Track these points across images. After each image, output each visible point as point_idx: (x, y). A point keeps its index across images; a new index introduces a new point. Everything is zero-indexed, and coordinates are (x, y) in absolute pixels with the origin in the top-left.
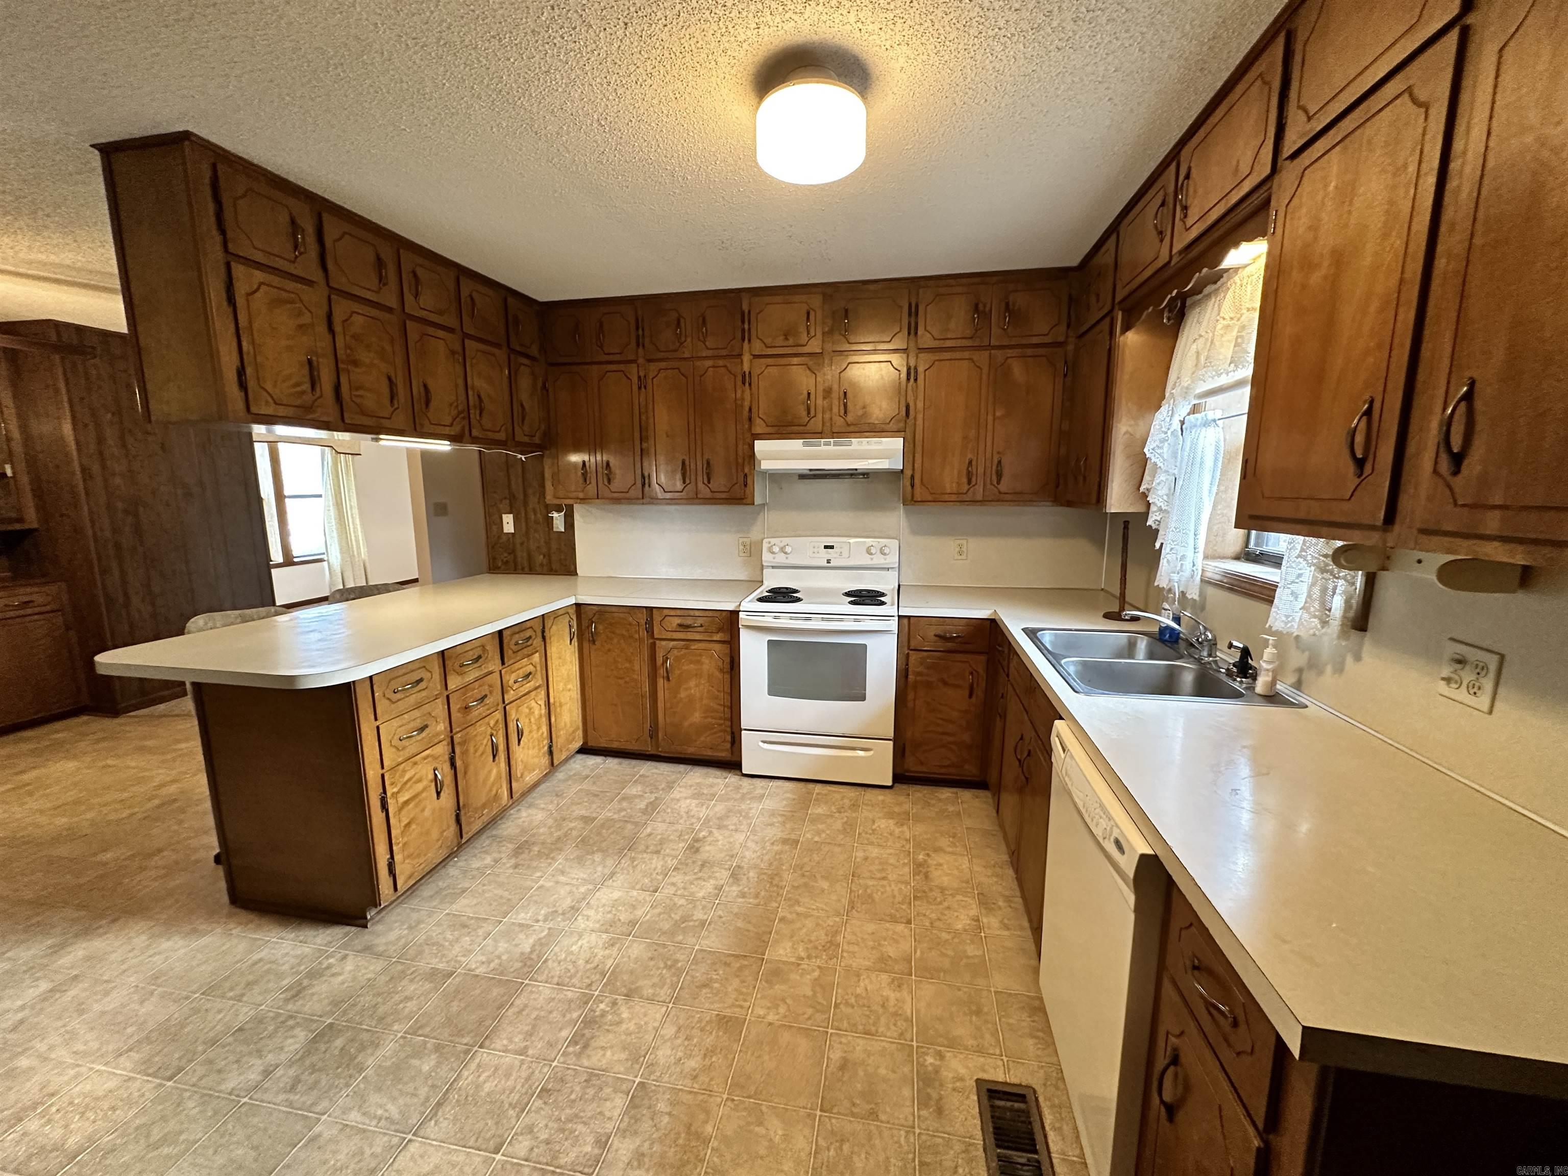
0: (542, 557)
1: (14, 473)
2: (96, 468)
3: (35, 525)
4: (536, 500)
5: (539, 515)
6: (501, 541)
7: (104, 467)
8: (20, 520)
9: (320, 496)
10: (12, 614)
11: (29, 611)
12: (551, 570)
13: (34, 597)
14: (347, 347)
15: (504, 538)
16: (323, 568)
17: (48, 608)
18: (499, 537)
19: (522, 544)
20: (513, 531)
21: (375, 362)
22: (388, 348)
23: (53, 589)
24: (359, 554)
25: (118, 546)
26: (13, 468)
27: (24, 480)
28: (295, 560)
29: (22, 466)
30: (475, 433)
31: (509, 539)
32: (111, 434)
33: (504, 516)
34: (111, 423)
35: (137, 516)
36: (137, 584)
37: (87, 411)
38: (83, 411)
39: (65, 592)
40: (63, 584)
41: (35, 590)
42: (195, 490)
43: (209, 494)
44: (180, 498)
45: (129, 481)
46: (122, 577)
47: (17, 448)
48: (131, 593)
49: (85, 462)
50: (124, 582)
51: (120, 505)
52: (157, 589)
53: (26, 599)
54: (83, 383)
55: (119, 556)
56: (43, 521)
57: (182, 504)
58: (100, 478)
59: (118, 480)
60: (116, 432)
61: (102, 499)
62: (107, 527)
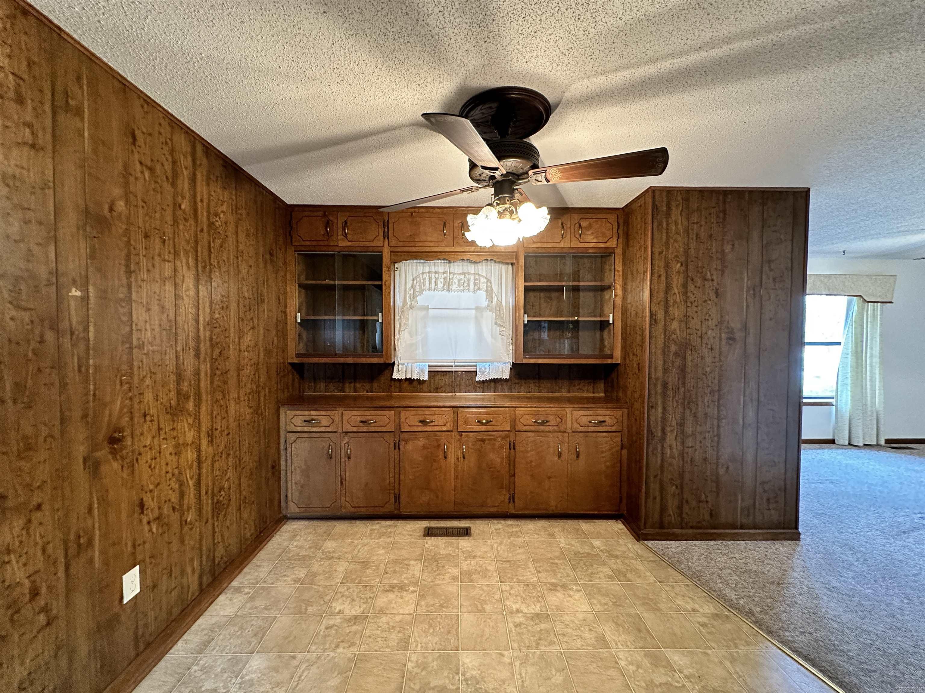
1: (613, 321)
2: (660, 315)
3: (619, 362)
7: (666, 312)
8: (611, 356)
9: (839, 344)
10: (592, 429)
11: (601, 429)
13: (607, 419)
16: (831, 413)
17: (613, 429)
23: (618, 413)
24: (873, 403)
25: (665, 385)
26: (613, 317)
27: (619, 325)
28: (805, 401)
29: (619, 315)
32: (677, 282)
34: (679, 272)
35: (684, 358)
36: (674, 423)
37: (662, 264)
38: (660, 264)
39: (625, 417)
40: (626, 411)
41: (608, 412)
42: (739, 335)
43: (751, 340)
44: (724, 342)
45: (683, 325)
46: (663, 414)
47: (619, 302)
48: (668, 429)
49: (653, 309)
50: (664, 419)
51: (673, 348)
52: (689, 430)
53: (601, 418)
54: (664, 238)
55: (664, 395)
56: (624, 358)
57: (725, 349)
58: (663, 323)
59: (675, 325)
60: (681, 280)
61: (660, 343)
62: (660, 368)
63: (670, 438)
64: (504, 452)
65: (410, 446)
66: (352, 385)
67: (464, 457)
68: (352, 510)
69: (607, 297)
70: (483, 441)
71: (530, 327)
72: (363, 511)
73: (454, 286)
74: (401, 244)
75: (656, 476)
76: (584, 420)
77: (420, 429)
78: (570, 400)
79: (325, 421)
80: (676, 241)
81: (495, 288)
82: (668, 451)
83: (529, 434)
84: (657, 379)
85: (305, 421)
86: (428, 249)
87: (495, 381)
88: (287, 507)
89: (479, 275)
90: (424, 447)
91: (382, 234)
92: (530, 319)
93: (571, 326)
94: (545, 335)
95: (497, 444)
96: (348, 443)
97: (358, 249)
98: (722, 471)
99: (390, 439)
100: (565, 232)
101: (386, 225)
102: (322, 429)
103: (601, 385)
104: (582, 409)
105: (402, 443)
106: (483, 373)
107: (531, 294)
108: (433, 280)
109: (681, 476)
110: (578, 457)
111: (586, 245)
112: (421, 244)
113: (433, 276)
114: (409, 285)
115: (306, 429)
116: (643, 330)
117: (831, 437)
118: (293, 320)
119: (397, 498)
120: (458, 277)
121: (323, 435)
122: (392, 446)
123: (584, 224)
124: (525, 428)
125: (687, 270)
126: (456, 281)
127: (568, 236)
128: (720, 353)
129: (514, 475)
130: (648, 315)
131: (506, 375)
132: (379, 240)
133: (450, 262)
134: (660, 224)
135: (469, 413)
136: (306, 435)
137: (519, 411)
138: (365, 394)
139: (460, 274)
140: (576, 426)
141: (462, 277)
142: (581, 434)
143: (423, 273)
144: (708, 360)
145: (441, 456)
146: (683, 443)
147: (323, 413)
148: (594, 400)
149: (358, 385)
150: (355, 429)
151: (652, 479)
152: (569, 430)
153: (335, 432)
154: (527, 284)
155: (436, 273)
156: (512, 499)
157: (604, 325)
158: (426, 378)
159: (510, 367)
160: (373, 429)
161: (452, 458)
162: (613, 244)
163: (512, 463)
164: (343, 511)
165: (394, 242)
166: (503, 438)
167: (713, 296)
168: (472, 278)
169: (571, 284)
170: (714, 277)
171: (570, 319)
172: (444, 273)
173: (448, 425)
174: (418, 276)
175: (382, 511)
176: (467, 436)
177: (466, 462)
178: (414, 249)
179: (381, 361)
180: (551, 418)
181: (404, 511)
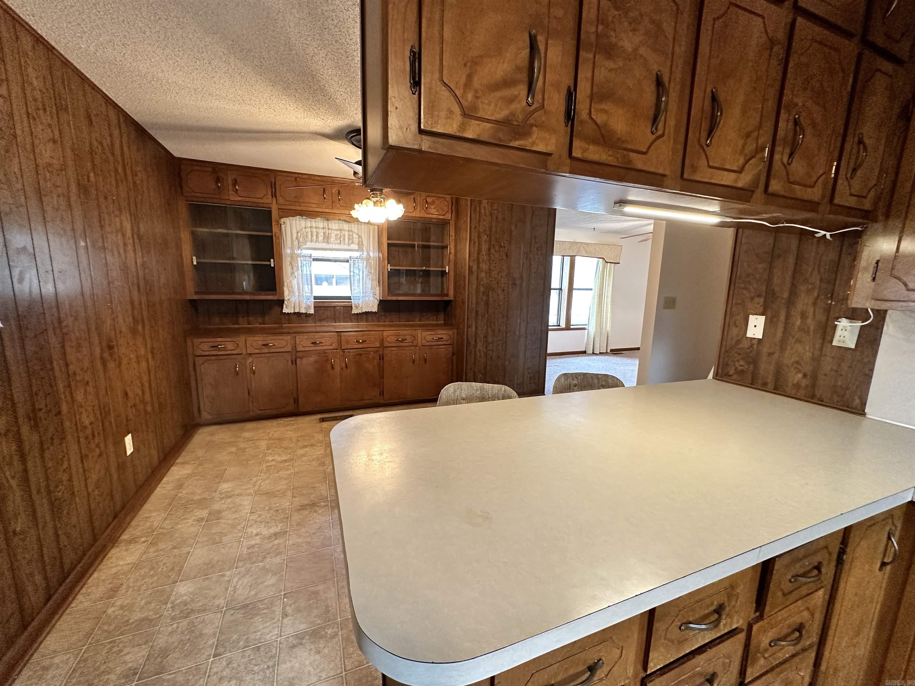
0: (800, 376)
1: (449, 271)
2: (475, 268)
3: (452, 299)
4: (811, 300)
5: (809, 321)
6: (741, 346)
7: (478, 267)
8: (447, 295)
9: (591, 289)
10: (434, 343)
11: (440, 343)
12: (813, 396)
13: (444, 336)
14: (600, 20)
15: (745, 344)
16: (585, 334)
17: (448, 343)
18: (739, 342)
19: (770, 354)
20: (761, 337)
21: (642, 50)
22: (668, 28)
23: (451, 332)
24: (606, 327)
25: (477, 312)
26: (449, 268)
27: (452, 274)
28: (572, 327)
29: (452, 267)
30: (775, 186)
31: (752, 346)
32: (485, 247)
33: (752, 318)
34: (486, 241)
35: (488, 296)
36: (482, 336)
37: (476, 235)
38: (475, 234)
39: (455, 335)
40: (456, 331)
41: (445, 332)
42: (518, 282)
43: (524, 284)
44: (510, 286)
45: (488, 275)
46: (476, 331)
47: (452, 257)
48: (478, 340)
49: (471, 264)
50: (476, 334)
51: (482, 289)
52: (490, 340)
53: (440, 336)
54: (478, 218)
55: (476, 318)
56: (455, 297)
57: (510, 290)
58: (476, 273)
59: (483, 275)
60: (487, 246)
61: (474, 287)
62: (474, 301)
63: (480, 346)
64: (376, 362)
65: (305, 361)
66: (246, 318)
67: (347, 367)
68: (259, 412)
69: (446, 254)
70: (361, 355)
71: (392, 274)
72: (269, 412)
73: (333, 239)
74: (288, 203)
75: (471, 369)
76: (429, 338)
77: (312, 349)
78: (420, 326)
79: (230, 346)
80: (484, 220)
81: (365, 243)
82: (478, 353)
83: (393, 349)
84: (472, 309)
85: (213, 347)
86: (311, 209)
87: (367, 313)
88: (200, 416)
89: (352, 231)
90: (316, 362)
91: (270, 193)
92: (392, 268)
93: (421, 273)
94: (403, 280)
95: (371, 356)
96: (252, 362)
97: (249, 204)
98: (507, 363)
99: (289, 358)
100: (416, 205)
101: (273, 186)
102: (229, 352)
103: (442, 316)
104: (428, 330)
105: (298, 361)
106: (357, 307)
107: (393, 249)
108: (315, 234)
109: (485, 367)
110: (425, 362)
111: (431, 216)
112: (305, 205)
113: (314, 230)
114: (294, 237)
115: (214, 353)
116: (465, 277)
117: (584, 350)
118: (189, 262)
119: (296, 401)
120: (335, 232)
121: (230, 357)
122: (290, 363)
123: (429, 200)
124: (390, 345)
125: (490, 240)
126: (333, 235)
127: (419, 209)
128: (508, 292)
129: (383, 377)
130: (467, 267)
131: (375, 309)
132: (268, 198)
133: (328, 220)
134: (475, 208)
135: (349, 336)
136: (213, 358)
137: (385, 333)
138: (258, 325)
139: (337, 230)
140: (424, 341)
141: (339, 232)
142: (427, 347)
143: (305, 228)
144: (501, 297)
145: (329, 367)
146: (486, 348)
147: (229, 339)
148: (437, 325)
149: (251, 319)
150: (257, 351)
151: (469, 370)
152: (420, 345)
153: (240, 354)
154: (390, 242)
155: (316, 228)
156: (382, 393)
157: (443, 273)
158: (312, 311)
159: (378, 303)
160: (273, 350)
161: (337, 368)
162: (448, 216)
163: (381, 370)
164: (251, 413)
165: (281, 201)
166: (375, 352)
167: (505, 258)
168: (347, 233)
169: (420, 243)
170: (506, 245)
171: (420, 268)
172: (323, 228)
173: (334, 345)
174: (301, 230)
175: (284, 410)
176: (349, 352)
177: (348, 370)
178: (299, 208)
179: (275, 298)
180: (408, 337)
181: (302, 410)
